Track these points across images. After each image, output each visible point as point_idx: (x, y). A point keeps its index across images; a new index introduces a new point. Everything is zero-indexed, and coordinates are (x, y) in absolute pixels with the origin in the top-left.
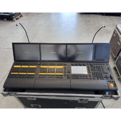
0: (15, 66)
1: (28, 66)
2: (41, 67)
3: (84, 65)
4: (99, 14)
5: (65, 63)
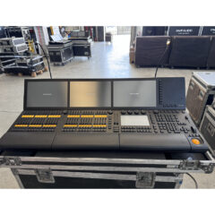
0: (23, 116)
2: (69, 116)
3: (143, 114)
4: (164, 67)
5: (110, 111)
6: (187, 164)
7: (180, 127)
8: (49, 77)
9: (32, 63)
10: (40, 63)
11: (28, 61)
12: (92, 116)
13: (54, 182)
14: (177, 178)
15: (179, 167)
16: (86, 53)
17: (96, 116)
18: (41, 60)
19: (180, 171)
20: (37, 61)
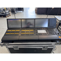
1: (15, 31)
3: (44, 29)
4: (45, 14)
5: (34, 29)
6: (57, 43)
7: (55, 33)
8: (15, 18)
9: (6, 13)
10: (8, 13)
11: (5, 12)
12: (29, 30)
13: (19, 49)
14: (54, 47)
15: (55, 44)
16: (22, 10)
17: (30, 30)
18: (9, 12)
19: (55, 45)
20: (7, 13)
